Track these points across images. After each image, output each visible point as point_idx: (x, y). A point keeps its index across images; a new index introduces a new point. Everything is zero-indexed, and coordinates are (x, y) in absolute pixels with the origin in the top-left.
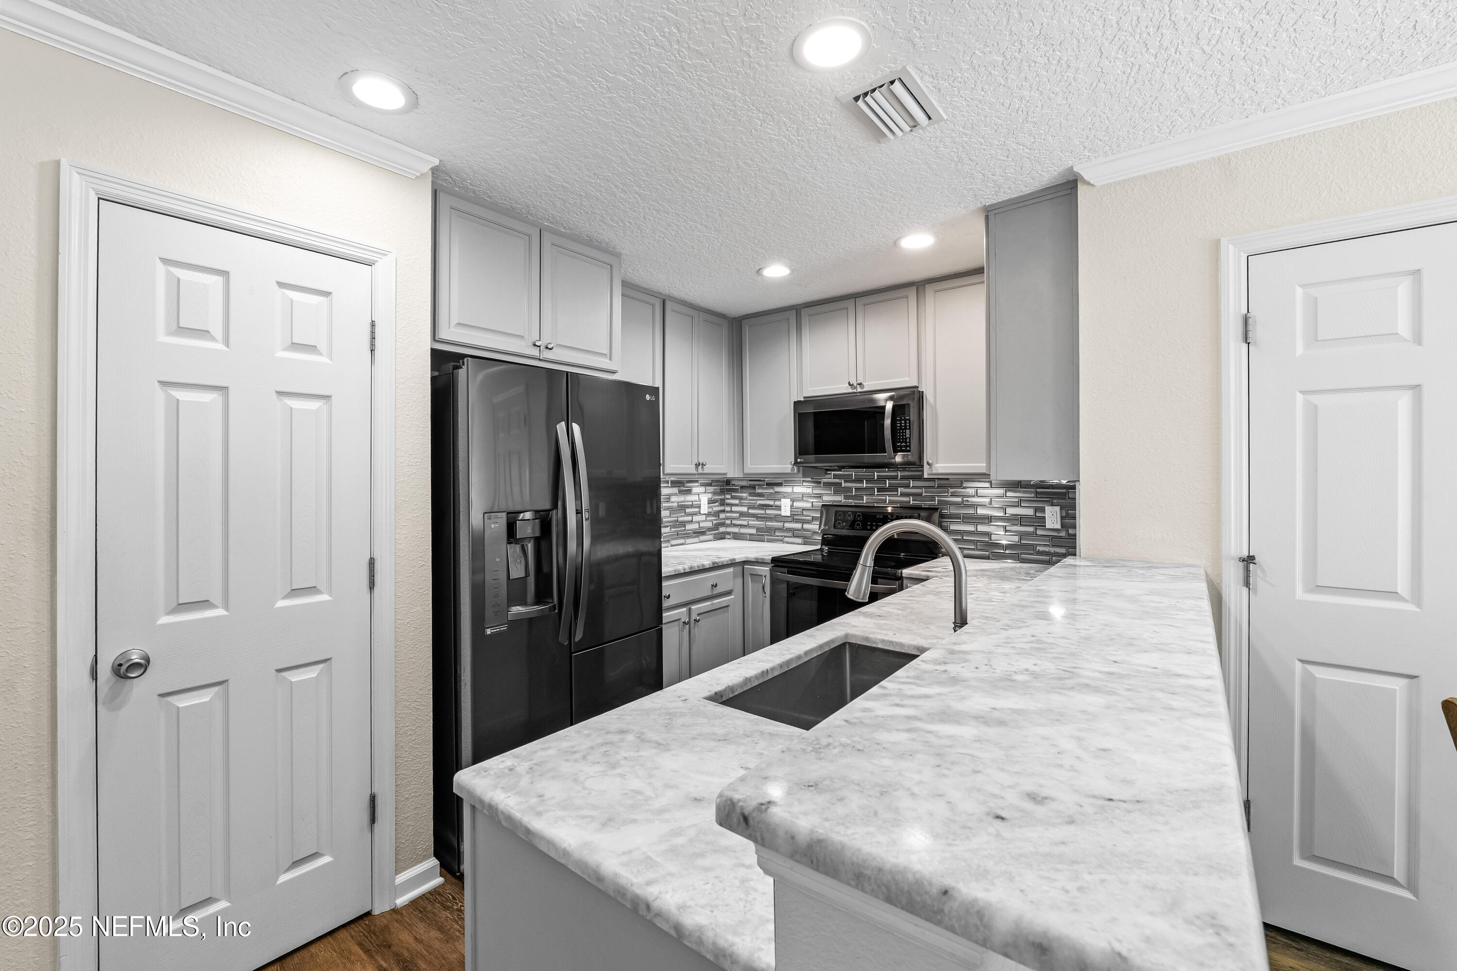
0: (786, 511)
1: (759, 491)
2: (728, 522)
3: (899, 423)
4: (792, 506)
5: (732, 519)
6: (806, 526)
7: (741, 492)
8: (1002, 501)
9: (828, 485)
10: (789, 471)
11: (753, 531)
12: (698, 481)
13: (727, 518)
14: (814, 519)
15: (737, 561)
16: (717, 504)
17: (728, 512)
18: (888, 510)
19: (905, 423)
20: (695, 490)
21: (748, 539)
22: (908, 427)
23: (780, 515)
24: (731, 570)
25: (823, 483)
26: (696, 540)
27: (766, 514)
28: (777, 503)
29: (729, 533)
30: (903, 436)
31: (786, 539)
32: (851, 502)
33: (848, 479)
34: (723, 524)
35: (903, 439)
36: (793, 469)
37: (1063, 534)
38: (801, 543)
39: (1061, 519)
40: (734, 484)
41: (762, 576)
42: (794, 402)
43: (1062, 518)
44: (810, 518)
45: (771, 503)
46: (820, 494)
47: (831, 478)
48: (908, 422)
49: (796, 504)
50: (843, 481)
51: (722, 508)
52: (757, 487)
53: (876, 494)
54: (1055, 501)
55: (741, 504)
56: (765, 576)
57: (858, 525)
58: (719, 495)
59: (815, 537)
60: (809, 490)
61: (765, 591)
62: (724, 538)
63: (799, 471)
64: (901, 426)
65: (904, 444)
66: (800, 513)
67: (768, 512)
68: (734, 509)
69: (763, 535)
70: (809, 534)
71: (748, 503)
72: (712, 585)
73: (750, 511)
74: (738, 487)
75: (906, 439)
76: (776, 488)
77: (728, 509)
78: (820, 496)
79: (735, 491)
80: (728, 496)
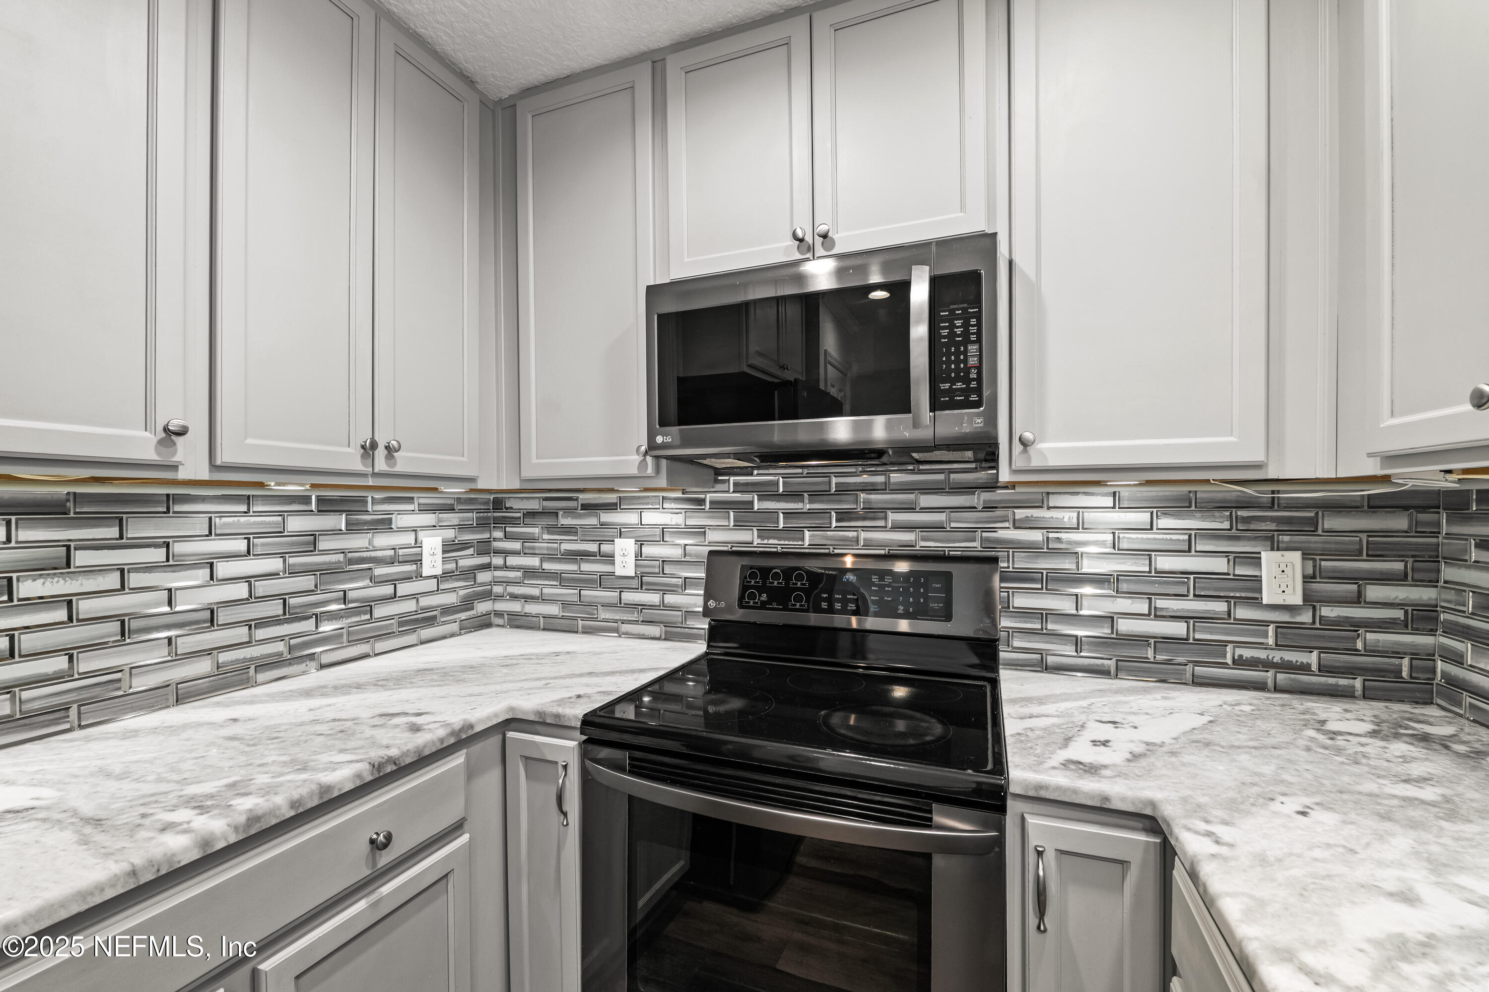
0: (625, 566)
1: (565, 521)
2: (498, 589)
3: (945, 328)
4: (639, 555)
5: (509, 582)
6: (670, 599)
7: (526, 525)
8: (1147, 539)
9: (720, 506)
10: (634, 471)
11: (553, 610)
12: (412, 498)
13: (496, 582)
14: (687, 582)
15: (478, 728)
16: (470, 551)
17: (497, 568)
18: (844, 563)
19: (966, 325)
20: (400, 521)
21: (542, 627)
22: (973, 338)
23: (612, 574)
24: (458, 760)
25: (711, 502)
26: (411, 639)
27: (582, 573)
28: (605, 548)
29: (499, 614)
30: (957, 362)
31: (625, 628)
32: (774, 544)
33: (767, 492)
34: (487, 595)
35: (957, 370)
36: (643, 464)
37: (1306, 617)
38: (658, 635)
39: (1304, 582)
40: (511, 508)
41: (556, 763)
42: (648, 287)
43: (1307, 579)
44: (680, 581)
45: (592, 547)
46: (703, 527)
47: (728, 492)
48: (973, 321)
49: (648, 550)
50: (756, 497)
51: (485, 560)
52: (561, 513)
53: (834, 524)
54: (1286, 538)
55: (527, 551)
56: (565, 767)
57: (798, 599)
58: (474, 533)
59: (691, 623)
60: (677, 520)
61: (564, 809)
62: (489, 625)
63: (657, 470)
64: (952, 335)
65: (959, 385)
66: (657, 570)
67: (586, 567)
68: (512, 561)
69: (575, 619)
70: (677, 616)
71: (548, 548)
72: (372, 842)
73: (547, 566)
74: (519, 515)
75: (967, 370)
76: (602, 515)
77: (498, 561)
78: (701, 531)
79: (514, 522)
80: (498, 534)
